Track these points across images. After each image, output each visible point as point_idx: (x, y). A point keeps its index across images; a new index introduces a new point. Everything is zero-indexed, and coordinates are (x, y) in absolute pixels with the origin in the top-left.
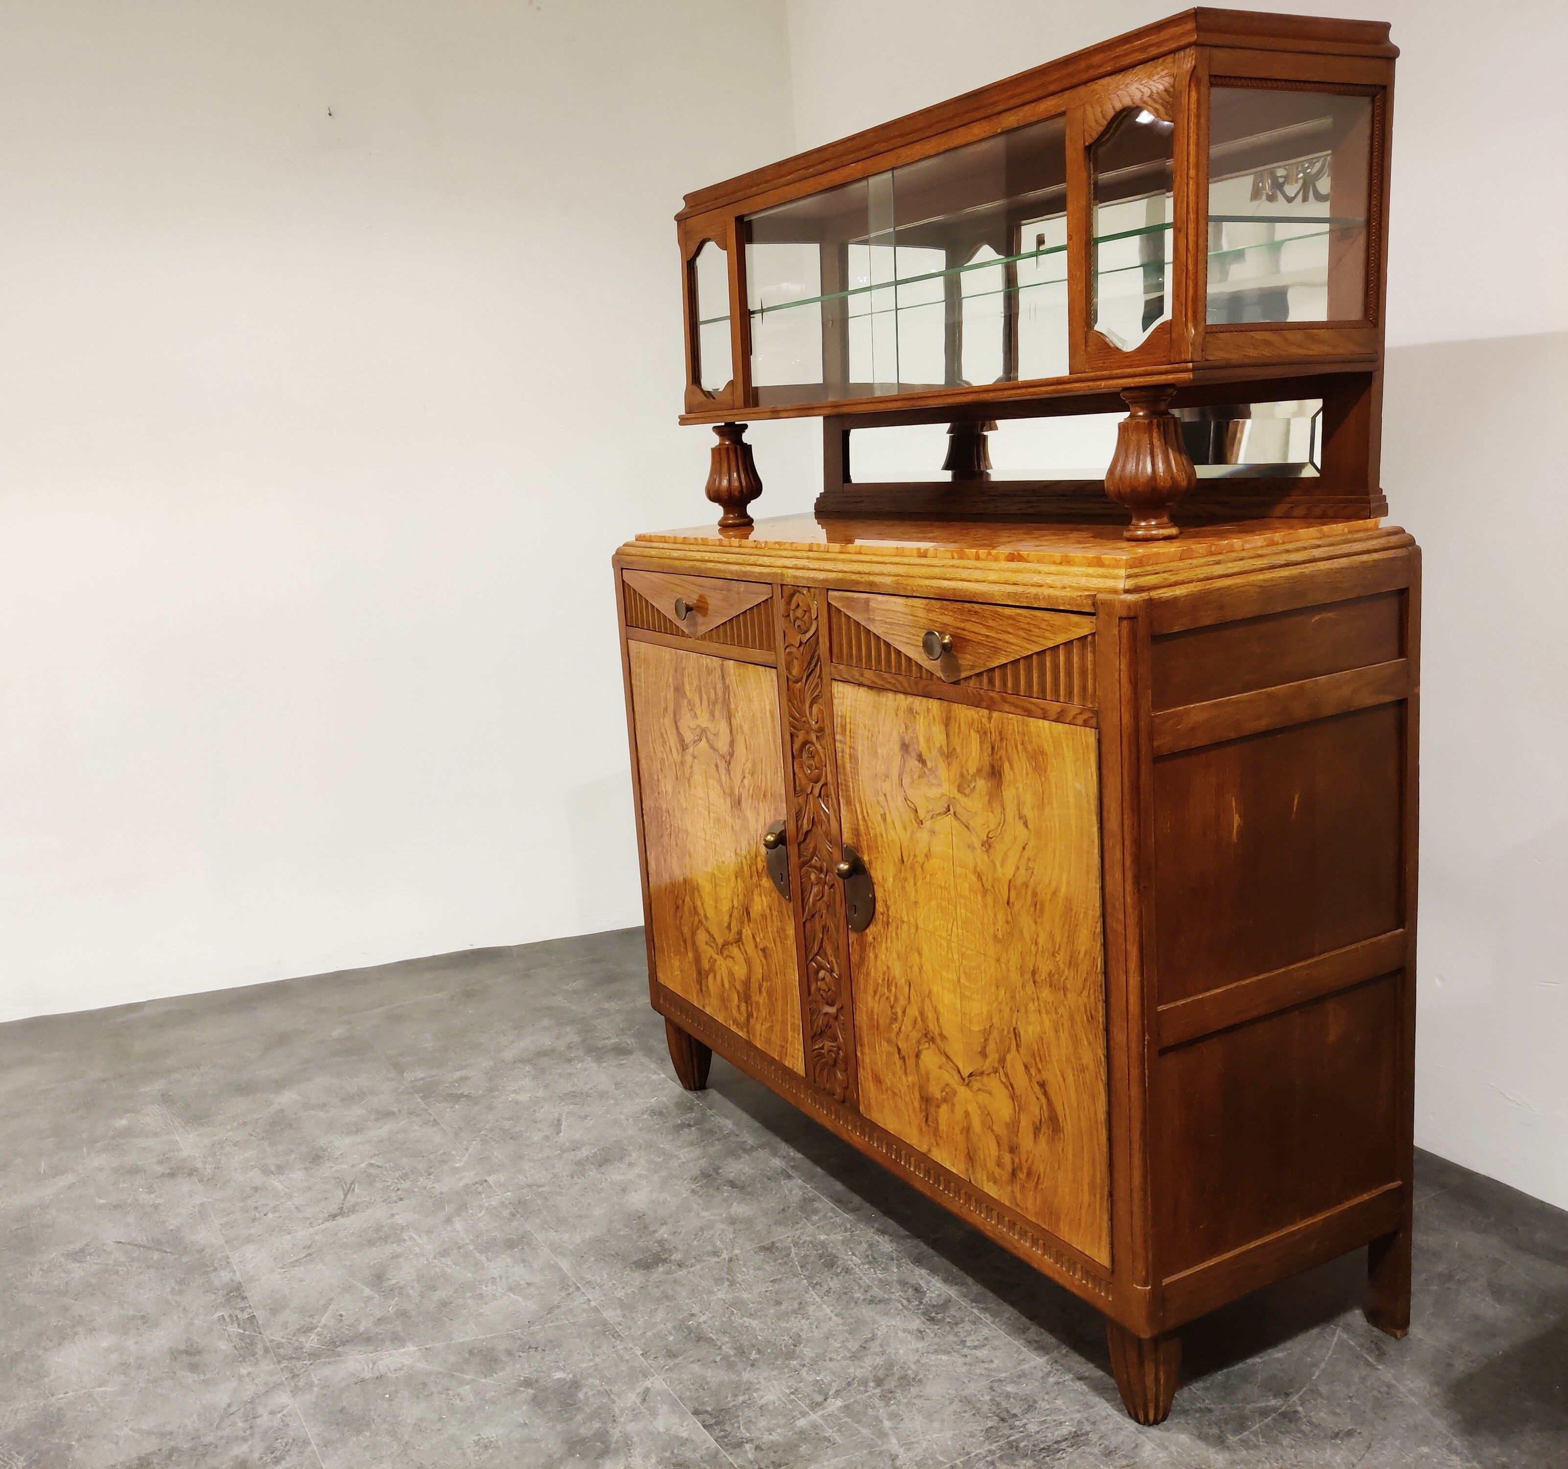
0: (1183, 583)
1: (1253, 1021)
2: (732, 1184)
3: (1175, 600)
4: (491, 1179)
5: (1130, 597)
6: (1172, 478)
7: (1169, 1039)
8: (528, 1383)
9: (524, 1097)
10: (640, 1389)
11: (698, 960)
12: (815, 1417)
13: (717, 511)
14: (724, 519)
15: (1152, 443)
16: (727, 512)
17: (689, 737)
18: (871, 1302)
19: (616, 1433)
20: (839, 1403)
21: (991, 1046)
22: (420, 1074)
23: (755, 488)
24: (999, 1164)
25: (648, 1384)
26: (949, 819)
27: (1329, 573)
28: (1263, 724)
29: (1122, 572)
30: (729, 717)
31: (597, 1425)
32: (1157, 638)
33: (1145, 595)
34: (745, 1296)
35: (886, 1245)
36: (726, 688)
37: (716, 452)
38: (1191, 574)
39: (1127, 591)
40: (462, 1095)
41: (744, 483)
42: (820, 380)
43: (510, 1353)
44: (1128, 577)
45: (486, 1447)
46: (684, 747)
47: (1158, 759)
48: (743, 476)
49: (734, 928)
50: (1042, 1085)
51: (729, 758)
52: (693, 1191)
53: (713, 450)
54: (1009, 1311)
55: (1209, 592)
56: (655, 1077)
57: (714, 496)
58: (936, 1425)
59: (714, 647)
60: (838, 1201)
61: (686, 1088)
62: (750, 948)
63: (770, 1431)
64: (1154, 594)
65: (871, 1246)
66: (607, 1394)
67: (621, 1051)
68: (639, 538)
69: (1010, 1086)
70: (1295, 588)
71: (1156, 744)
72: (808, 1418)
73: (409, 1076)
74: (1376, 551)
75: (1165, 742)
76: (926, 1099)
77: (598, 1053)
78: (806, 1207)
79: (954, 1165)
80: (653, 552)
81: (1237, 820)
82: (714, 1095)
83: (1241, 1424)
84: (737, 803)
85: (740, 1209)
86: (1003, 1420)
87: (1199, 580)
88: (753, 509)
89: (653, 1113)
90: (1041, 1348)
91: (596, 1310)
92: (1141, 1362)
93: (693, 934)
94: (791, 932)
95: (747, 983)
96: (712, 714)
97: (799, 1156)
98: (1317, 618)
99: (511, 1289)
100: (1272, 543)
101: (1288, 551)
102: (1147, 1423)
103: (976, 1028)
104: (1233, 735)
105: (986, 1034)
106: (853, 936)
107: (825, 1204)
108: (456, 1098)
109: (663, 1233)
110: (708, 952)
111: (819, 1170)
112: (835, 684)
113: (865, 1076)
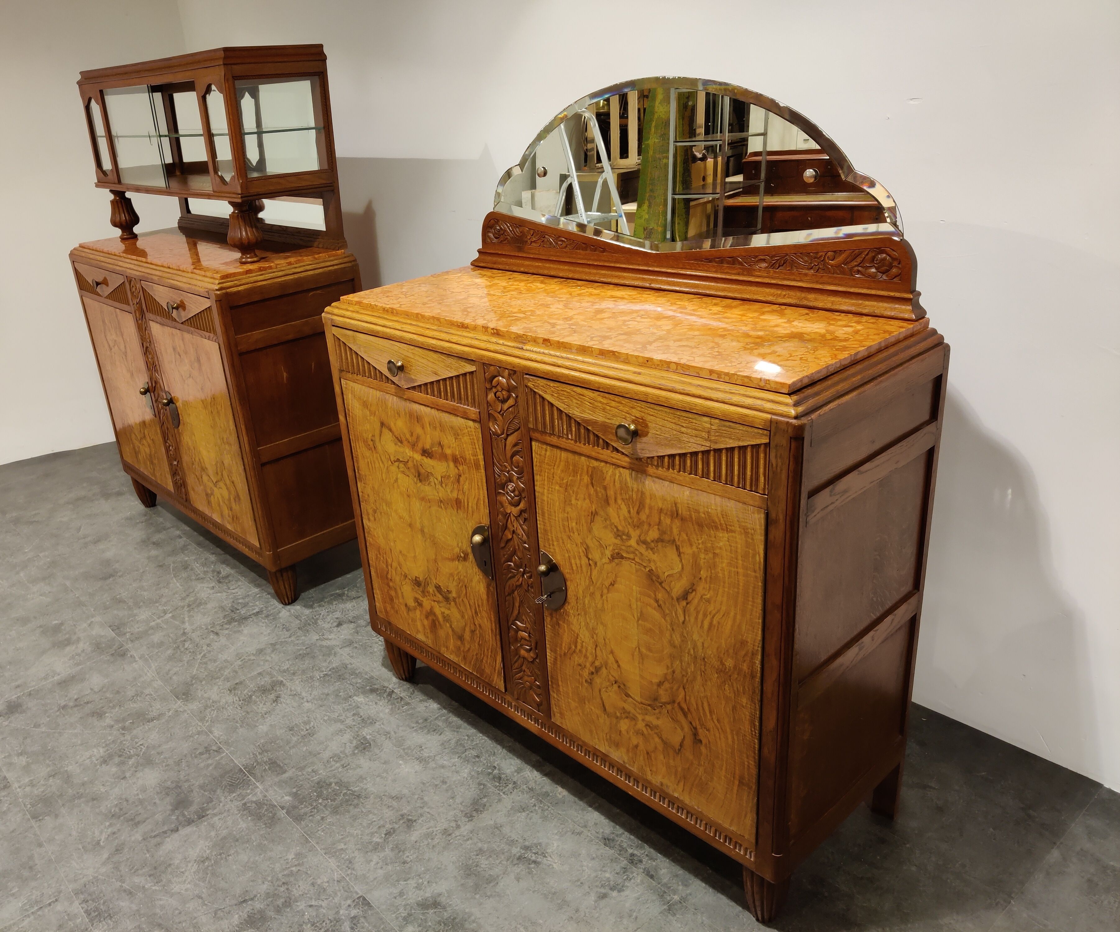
0: (244, 284)
1: (306, 450)
2: (154, 543)
3: (239, 292)
4: (41, 555)
5: (218, 293)
6: (248, 238)
7: (264, 459)
8: (41, 626)
9: (65, 519)
10: (89, 622)
11: (134, 448)
12: (159, 621)
13: (118, 232)
14: (122, 235)
15: (239, 224)
16: (123, 231)
17: (111, 344)
18: (198, 579)
19: (74, 638)
20: (170, 615)
21: (219, 470)
22: (14, 514)
23: (135, 220)
24: (229, 516)
25: (93, 620)
26: (191, 379)
27: (312, 276)
28: (290, 337)
29: (217, 282)
30: (122, 335)
31: (67, 636)
32: (232, 308)
33: (224, 291)
34: (145, 584)
35: (213, 558)
36: (118, 321)
37: (112, 202)
38: (247, 280)
39: (217, 290)
40: (35, 521)
41: (127, 218)
42: (172, 162)
43: (35, 618)
44: (219, 284)
45: (18, 650)
46: (111, 349)
47: (241, 354)
48: (127, 215)
49: (142, 432)
50: (233, 483)
51: (125, 354)
52: (135, 548)
53: (111, 201)
54: (253, 575)
55: (254, 288)
56: (133, 504)
57: (115, 224)
58: (206, 617)
59: (110, 302)
60: (199, 544)
61: (147, 506)
62: (148, 439)
63: (138, 628)
64: (228, 290)
65: (206, 559)
66: (75, 625)
67: (119, 494)
68: (81, 246)
69: (226, 485)
70: (298, 282)
71: (239, 348)
72: (156, 622)
73: (8, 516)
74: (337, 265)
75: (243, 348)
76: (207, 495)
77: (106, 495)
78: (184, 548)
79: (219, 520)
80: (83, 254)
81: (285, 375)
82: (159, 508)
83: (322, 600)
84: (132, 375)
85: (154, 553)
86: (233, 611)
87: (251, 283)
88: (136, 229)
89: (127, 519)
90: (258, 586)
91: (78, 597)
92: (278, 582)
93: (131, 436)
94: (159, 431)
95: (150, 455)
96: (117, 334)
97: (188, 529)
98: (311, 294)
99: (41, 595)
100: (290, 264)
101: (296, 268)
102: (286, 604)
103: (214, 463)
104: (276, 342)
105: (216, 465)
106: (176, 430)
107: (193, 547)
108: (32, 523)
109: (117, 566)
110: (137, 443)
111: (195, 533)
112: (150, 322)
113: (190, 488)
